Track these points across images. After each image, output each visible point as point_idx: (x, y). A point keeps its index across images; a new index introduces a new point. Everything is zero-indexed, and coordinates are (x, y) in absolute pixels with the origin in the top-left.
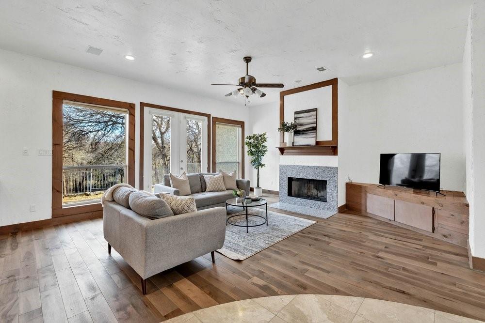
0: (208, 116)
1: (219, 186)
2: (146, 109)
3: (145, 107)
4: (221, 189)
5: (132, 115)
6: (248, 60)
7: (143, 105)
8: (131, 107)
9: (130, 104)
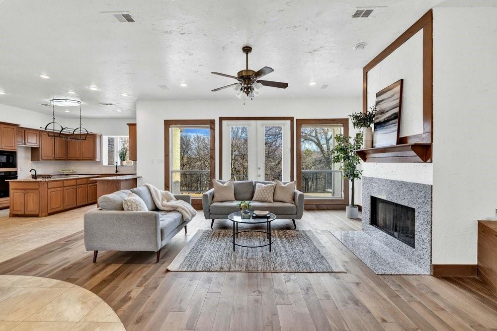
0: (291, 119)
1: (268, 197)
2: (224, 122)
3: (223, 121)
4: (266, 199)
5: (213, 129)
6: (247, 50)
7: (221, 119)
8: (212, 122)
9: (211, 120)
